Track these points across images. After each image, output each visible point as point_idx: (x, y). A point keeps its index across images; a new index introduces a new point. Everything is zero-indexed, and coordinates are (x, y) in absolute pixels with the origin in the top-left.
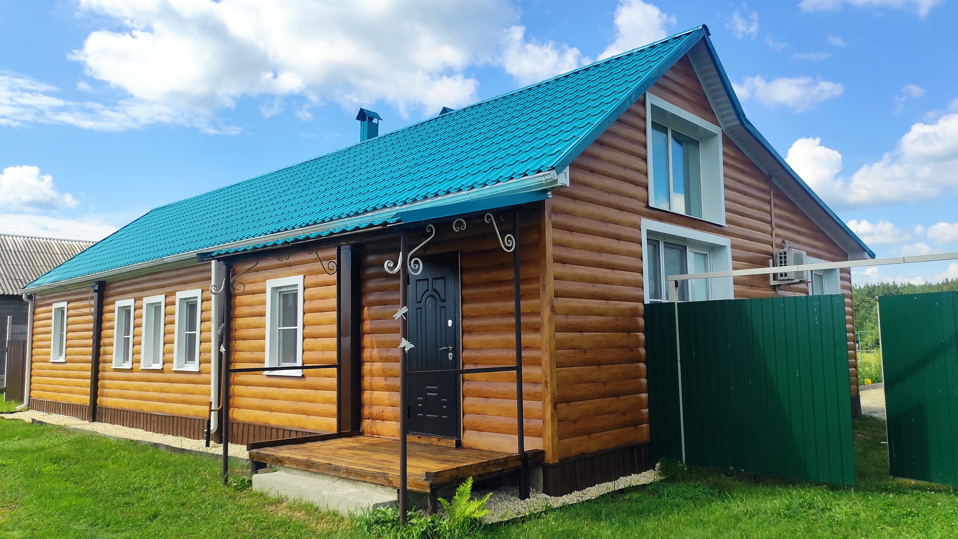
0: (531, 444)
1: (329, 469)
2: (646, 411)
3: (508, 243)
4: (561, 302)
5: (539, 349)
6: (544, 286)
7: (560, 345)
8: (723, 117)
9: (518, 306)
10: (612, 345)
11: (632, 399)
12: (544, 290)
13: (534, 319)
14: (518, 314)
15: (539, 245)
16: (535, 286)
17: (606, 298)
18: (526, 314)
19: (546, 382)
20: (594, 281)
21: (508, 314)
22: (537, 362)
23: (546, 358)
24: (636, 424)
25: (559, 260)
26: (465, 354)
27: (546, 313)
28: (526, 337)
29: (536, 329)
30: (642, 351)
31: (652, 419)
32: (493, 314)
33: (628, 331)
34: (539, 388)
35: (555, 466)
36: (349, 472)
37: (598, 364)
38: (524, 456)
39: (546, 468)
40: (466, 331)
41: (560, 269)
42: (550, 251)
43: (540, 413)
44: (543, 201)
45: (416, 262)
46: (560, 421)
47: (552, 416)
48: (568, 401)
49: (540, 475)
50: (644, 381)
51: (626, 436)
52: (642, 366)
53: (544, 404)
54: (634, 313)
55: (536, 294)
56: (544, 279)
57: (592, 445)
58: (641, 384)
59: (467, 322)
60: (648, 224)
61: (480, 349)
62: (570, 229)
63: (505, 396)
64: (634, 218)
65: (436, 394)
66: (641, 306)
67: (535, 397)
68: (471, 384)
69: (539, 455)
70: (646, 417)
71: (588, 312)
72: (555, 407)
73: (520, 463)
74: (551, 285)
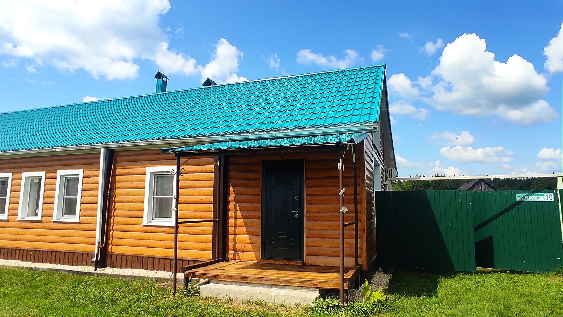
19: (364, 229)
23: (364, 217)
26: (308, 215)
32: (327, 194)
40: (309, 203)
53: (362, 240)
59: (309, 198)
61: (318, 212)
63: (335, 237)
65: (286, 236)
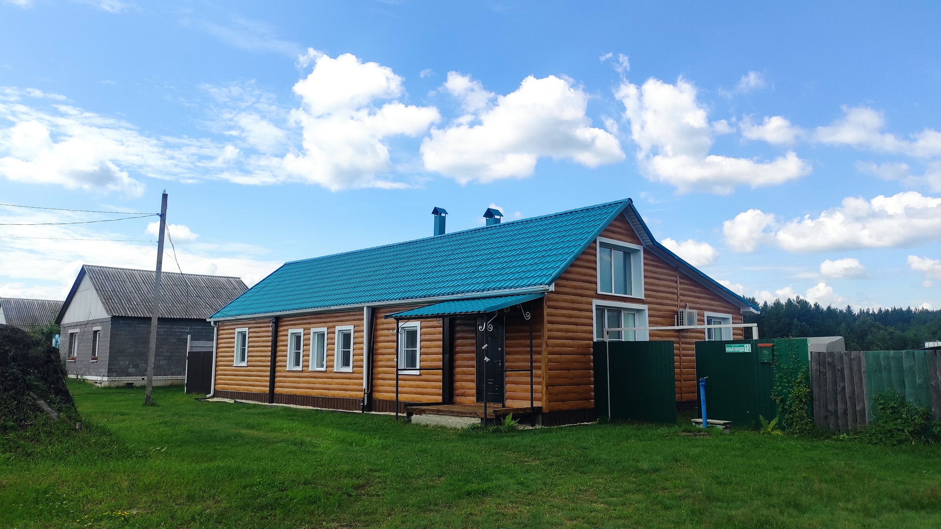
0: (537, 404)
1: (449, 413)
2: (593, 393)
3: (528, 316)
4: (551, 341)
5: (541, 362)
6: (543, 334)
7: (550, 361)
8: (644, 240)
9: (531, 342)
10: (575, 361)
11: (586, 387)
12: (543, 336)
13: (539, 349)
14: (531, 346)
15: (541, 315)
16: (539, 334)
17: (573, 339)
18: (535, 346)
19: (543, 377)
20: (567, 331)
21: (527, 346)
22: (539, 368)
23: (543, 367)
24: (588, 399)
25: (550, 322)
26: (507, 364)
27: (544, 346)
28: (535, 357)
29: (539, 353)
30: (592, 364)
31: (595, 398)
32: (520, 346)
33: (584, 354)
34: (540, 380)
35: (547, 413)
36: (458, 412)
37: (569, 370)
38: (533, 408)
39: (544, 414)
40: (508, 353)
41: (550, 326)
42: (546, 318)
43: (541, 391)
44: (543, 297)
45: (490, 326)
46: (549, 394)
47: (546, 392)
48: (553, 386)
49: (540, 417)
50: (592, 379)
51: (582, 404)
52: (592, 372)
53: (542, 386)
54: (588, 346)
55: (539, 337)
56: (543, 331)
57: (565, 406)
58: (591, 380)
59: (508, 349)
60: (596, 302)
61: (514, 362)
62: (556, 308)
63: (525, 383)
64: (589, 299)
65: (492, 383)
66: (592, 342)
67: (539, 383)
68: (510, 377)
69: (540, 409)
70: (593, 396)
71: (564, 346)
72: (547, 388)
73: (531, 411)
74: (546, 334)
